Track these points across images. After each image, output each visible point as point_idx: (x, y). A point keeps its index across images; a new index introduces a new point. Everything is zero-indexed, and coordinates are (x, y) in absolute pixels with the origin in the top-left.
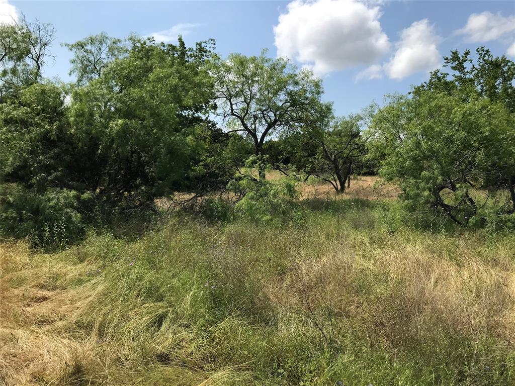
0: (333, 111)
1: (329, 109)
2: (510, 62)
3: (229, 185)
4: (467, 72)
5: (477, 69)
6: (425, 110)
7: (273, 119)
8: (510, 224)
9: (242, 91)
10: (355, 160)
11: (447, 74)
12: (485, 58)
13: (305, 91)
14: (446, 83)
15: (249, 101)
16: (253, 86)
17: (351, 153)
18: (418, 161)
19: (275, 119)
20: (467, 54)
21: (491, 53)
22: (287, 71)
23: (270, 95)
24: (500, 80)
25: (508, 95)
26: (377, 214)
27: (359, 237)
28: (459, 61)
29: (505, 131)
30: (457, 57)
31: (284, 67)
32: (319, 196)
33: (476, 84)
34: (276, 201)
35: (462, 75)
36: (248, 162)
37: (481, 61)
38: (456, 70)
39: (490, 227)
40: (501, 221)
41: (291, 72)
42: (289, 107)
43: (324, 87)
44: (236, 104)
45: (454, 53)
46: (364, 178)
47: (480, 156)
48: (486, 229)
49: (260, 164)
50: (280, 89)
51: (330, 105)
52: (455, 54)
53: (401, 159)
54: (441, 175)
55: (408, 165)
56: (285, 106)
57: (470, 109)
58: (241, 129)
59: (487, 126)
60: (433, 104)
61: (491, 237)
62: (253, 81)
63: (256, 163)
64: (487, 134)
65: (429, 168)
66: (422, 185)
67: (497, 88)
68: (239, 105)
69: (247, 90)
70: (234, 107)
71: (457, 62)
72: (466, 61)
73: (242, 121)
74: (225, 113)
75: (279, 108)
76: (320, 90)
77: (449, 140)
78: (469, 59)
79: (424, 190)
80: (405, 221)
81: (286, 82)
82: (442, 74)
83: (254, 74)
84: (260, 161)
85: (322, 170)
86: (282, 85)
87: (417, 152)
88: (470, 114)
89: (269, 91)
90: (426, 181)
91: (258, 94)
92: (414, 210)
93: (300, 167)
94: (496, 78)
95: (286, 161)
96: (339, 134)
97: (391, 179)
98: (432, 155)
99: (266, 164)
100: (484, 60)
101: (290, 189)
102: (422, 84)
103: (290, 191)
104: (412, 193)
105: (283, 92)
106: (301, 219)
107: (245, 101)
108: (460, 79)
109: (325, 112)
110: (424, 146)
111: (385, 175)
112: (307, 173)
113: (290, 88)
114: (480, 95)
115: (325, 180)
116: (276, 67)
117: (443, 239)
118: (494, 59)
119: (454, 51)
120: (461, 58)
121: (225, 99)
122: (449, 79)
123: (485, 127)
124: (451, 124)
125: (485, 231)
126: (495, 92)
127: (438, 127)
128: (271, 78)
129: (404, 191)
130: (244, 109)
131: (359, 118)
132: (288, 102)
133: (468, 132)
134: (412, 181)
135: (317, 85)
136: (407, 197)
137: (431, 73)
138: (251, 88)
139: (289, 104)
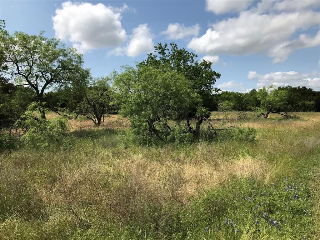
0: (90, 75)
1: (88, 73)
2: (187, 52)
3: (16, 123)
4: (166, 56)
5: (171, 55)
6: (143, 76)
7: (50, 78)
8: (186, 139)
9: (26, 58)
10: (107, 105)
11: (156, 56)
12: (175, 49)
13: (72, 61)
14: (156, 61)
15: (32, 65)
16: (34, 55)
17: (103, 101)
18: (140, 105)
19: (51, 78)
20: (166, 45)
21: (178, 46)
22: (58, 47)
23: (47, 62)
24: (182, 61)
25: (186, 69)
26: (118, 138)
27: (107, 152)
28: (162, 49)
29: (182, 89)
30: (161, 47)
31: (56, 44)
32: (84, 129)
33: (171, 63)
34: (51, 133)
35: (164, 57)
36: (31, 107)
37: (173, 50)
38: (161, 54)
39: (177, 141)
40: (182, 137)
41: (62, 48)
42: (62, 70)
44: (21, 67)
45: (159, 45)
46: (113, 116)
47: (172, 102)
48: (175, 142)
49: (40, 108)
50: (54, 58)
51: (88, 71)
52: (160, 45)
53: (130, 105)
54: (152, 113)
55: (134, 108)
56: (58, 70)
57: (166, 76)
58: (26, 84)
59: (174, 86)
60: (147, 73)
61: (177, 146)
62: (34, 52)
63: (36, 108)
64: (174, 90)
65: (146, 110)
66: (142, 119)
67: (181, 66)
68: (24, 68)
69: (30, 58)
70: (20, 69)
71: (161, 50)
72: (165, 49)
73: (27, 79)
74: (12, 73)
75: (53, 71)
76: (81, 60)
77: (157, 94)
78: (167, 49)
79: (144, 122)
80: (134, 142)
81: (58, 54)
82: (154, 56)
83: (35, 47)
84: (39, 106)
85: (87, 111)
86: (55, 56)
87: (139, 100)
88: (166, 80)
89: (46, 59)
90: (145, 117)
91: (39, 61)
92: (138, 134)
93: (72, 110)
94: (180, 60)
95: (62, 106)
96: (96, 88)
97: (126, 117)
98: (148, 102)
99: (44, 108)
101: (62, 124)
102: (143, 61)
103: (62, 126)
104: (137, 124)
105: (56, 61)
106: (70, 144)
107: (29, 65)
108: (163, 59)
109: (85, 75)
110: (143, 97)
111: (122, 114)
112: (77, 113)
113: (61, 58)
114: (172, 69)
115: (88, 118)
116: (51, 44)
117: (154, 150)
118: (179, 50)
119: (160, 43)
120: (163, 48)
121: (13, 63)
122: (158, 59)
123: (173, 87)
124: (157, 84)
125: (175, 143)
126: (180, 68)
127: (150, 86)
128: (47, 51)
129: (133, 123)
130: (28, 70)
131: (108, 79)
132: (60, 67)
133: (165, 89)
134: (137, 117)
135: (79, 57)
136: (135, 127)
137: (148, 55)
138: (32, 57)
139: (61, 68)
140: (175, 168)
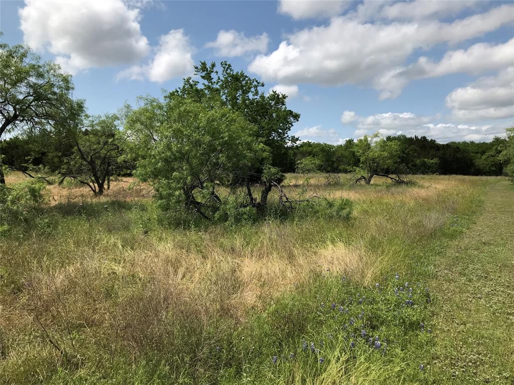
0: (84, 109)
1: (80, 106)
2: (247, 77)
4: (214, 82)
5: (222, 81)
6: (175, 115)
7: (12, 114)
8: (245, 216)
10: (113, 161)
11: (198, 82)
12: (228, 72)
13: (52, 85)
14: (197, 90)
17: (108, 154)
18: (170, 162)
19: (15, 114)
20: (213, 65)
21: (232, 68)
22: (28, 61)
23: (6, 86)
24: (240, 92)
25: (246, 105)
26: (132, 215)
27: (113, 240)
28: (207, 71)
29: (240, 137)
30: (205, 68)
31: (24, 55)
32: (75, 200)
33: (221, 94)
34: (15, 208)
35: (210, 84)
37: (225, 74)
38: (205, 79)
39: (231, 219)
40: (239, 214)
41: (34, 62)
42: (34, 101)
43: (74, 82)
45: (202, 64)
46: (125, 179)
47: (222, 158)
50: (20, 80)
51: (82, 103)
52: (204, 64)
53: (153, 161)
54: (191, 175)
55: (160, 166)
56: (27, 100)
57: (213, 115)
59: (227, 131)
60: (182, 109)
61: (231, 228)
64: (226, 139)
65: (179, 169)
66: (173, 185)
67: (238, 99)
71: (205, 72)
72: (212, 72)
75: (19, 102)
76: (70, 85)
77: (198, 143)
78: (215, 71)
79: (176, 189)
80: (160, 222)
81: (27, 73)
82: (193, 82)
85: (80, 172)
86: (20, 77)
87: (169, 154)
88: (213, 121)
89: (5, 81)
90: (178, 181)
92: (167, 209)
93: (53, 169)
94: (237, 90)
95: (37, 162)
96: (95, 133)
97: (145, 180)
98: (182, 157)
100: (227, 73)
101: (34, 194)
102: (176, 89)
103: (35, 196)
104: (164, 193)
105: (24, 84)
106: (49, 226)
108: (209, 88)
109: (76, 110)
110: (174, 149)
111: (139, 176)
112: (63, 174)
113: (33, 80)
114: (223, 104)
115: (81, 182)
116: (14, 55)
117: (192, 235)
118: (235, 73)
119: (203, 62)
120: (209, 69)
122: (200, 87)
123: (225, 133)
124: (198, 128)
125: (227, 223)
126: (237, 103)
127: (187, 131)
128: (7, 66)
129: (158, 191)
131: (116, 118)
132: (32, 96)
133: (212, 136)
134: (164, 181)
135: (66, 80)
136: (161, 198)
137: (184, 79)
139: (32, 98)
140: (226, 263)
